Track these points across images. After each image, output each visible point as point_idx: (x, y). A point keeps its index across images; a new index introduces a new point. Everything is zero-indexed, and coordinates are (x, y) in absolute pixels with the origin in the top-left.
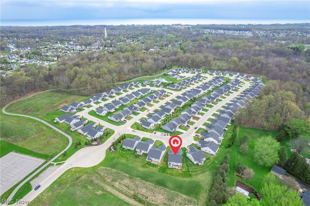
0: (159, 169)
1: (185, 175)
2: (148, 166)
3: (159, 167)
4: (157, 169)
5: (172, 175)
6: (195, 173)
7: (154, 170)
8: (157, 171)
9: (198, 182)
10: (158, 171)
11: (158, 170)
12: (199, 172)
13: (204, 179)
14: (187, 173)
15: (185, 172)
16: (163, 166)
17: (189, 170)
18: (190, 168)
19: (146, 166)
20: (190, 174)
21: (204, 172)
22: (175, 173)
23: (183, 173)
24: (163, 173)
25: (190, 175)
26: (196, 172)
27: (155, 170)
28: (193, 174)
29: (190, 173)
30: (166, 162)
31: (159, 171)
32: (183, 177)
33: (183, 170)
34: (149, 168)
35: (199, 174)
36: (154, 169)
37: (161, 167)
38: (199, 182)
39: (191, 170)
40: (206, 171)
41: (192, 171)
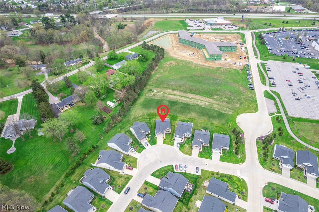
0: (177, 118)
1: (153, 116)
2: (189, 120)
3: (178, 120)
4: (179, 118)
6: (144, 117)
7: (182, 116)
8: (179, 116)
9: (144, 108)
11: (178, 117)
12: (140, 118)
13: (137, 111)
14: (152, 116)
15: (153, 117)
16: (175, 121)
17: (149, 120)
18: (148, 121)
19: (190, 120)
20: (149, 116)
21: (136, 118)
23: (155, 116)
25: (149, 115)
26: (143, 118)
27: (181, 117)
28: (146, 117)
29: (148, 117)
30: (172, 124)
32: (155, 113)
33: (155, 119)
34: (187, 118)
35: (140, 116)
36: (182, 118)
37: (176, 120)
38: (142, 108)
39: (147, 119)
40: (134, 119)
41: (147, 118)
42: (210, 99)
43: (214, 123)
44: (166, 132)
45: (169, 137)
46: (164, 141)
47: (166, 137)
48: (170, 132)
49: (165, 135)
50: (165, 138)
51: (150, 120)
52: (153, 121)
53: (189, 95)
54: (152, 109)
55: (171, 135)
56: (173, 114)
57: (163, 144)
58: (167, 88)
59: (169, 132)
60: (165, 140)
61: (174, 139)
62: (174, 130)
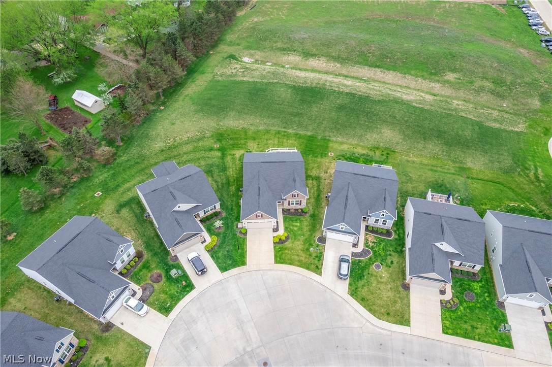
0: (327, 147)
1: (237, 139)
2: (371, 154)
3: (332, 154)
4: (336, 146)
5: (279, 132)
6: (201, 144)
7: (345, 140)
8: (334, 139)
9: (202, 111)
10: (329, 140)
11: (331, 145)
12: (189, 147)
13: (178, 122)
14: (231, 142)
15: (236, 146)
16: (319, 160)
17: (219, 154)
18: (216, 161)
19: (378, 153)
20: (219, 140)
21: (169, 148)
22: (270, 142)
23: (242, 142)
24: (310, 137)
25: (220, 136)
26: (196, 147)
27: (342, 143)
28: (209, 143)
29: (217, 146)
30: (309, 173)
31: (326, 140)
32: (245, 131)
33: (242, 152)
34: (363, 147)
35: (187, 143)
36: (345, 147)
37: (324, 155)
38: (197, 111)
39: (212, 153)
40: (162, 151)
41: (211, 149)
42: (433, 84)
43: (469, 165)
44: (286, 206)
45: (300, 229)
46: (281, 249)
47: (286, 229)
48: (303, 205)
49: (285, 219)
50: (281, 232)
51: (223, 154)
52: (234, 159)
53: (360, 70)
54: (232, 114)
55: (306, 221)
56: (309, 134)
57: (276, 262)
58: (284, 50)
59: (299, 207)
60: (281, 241)
61: (323, 240)
62: (319, 196)
